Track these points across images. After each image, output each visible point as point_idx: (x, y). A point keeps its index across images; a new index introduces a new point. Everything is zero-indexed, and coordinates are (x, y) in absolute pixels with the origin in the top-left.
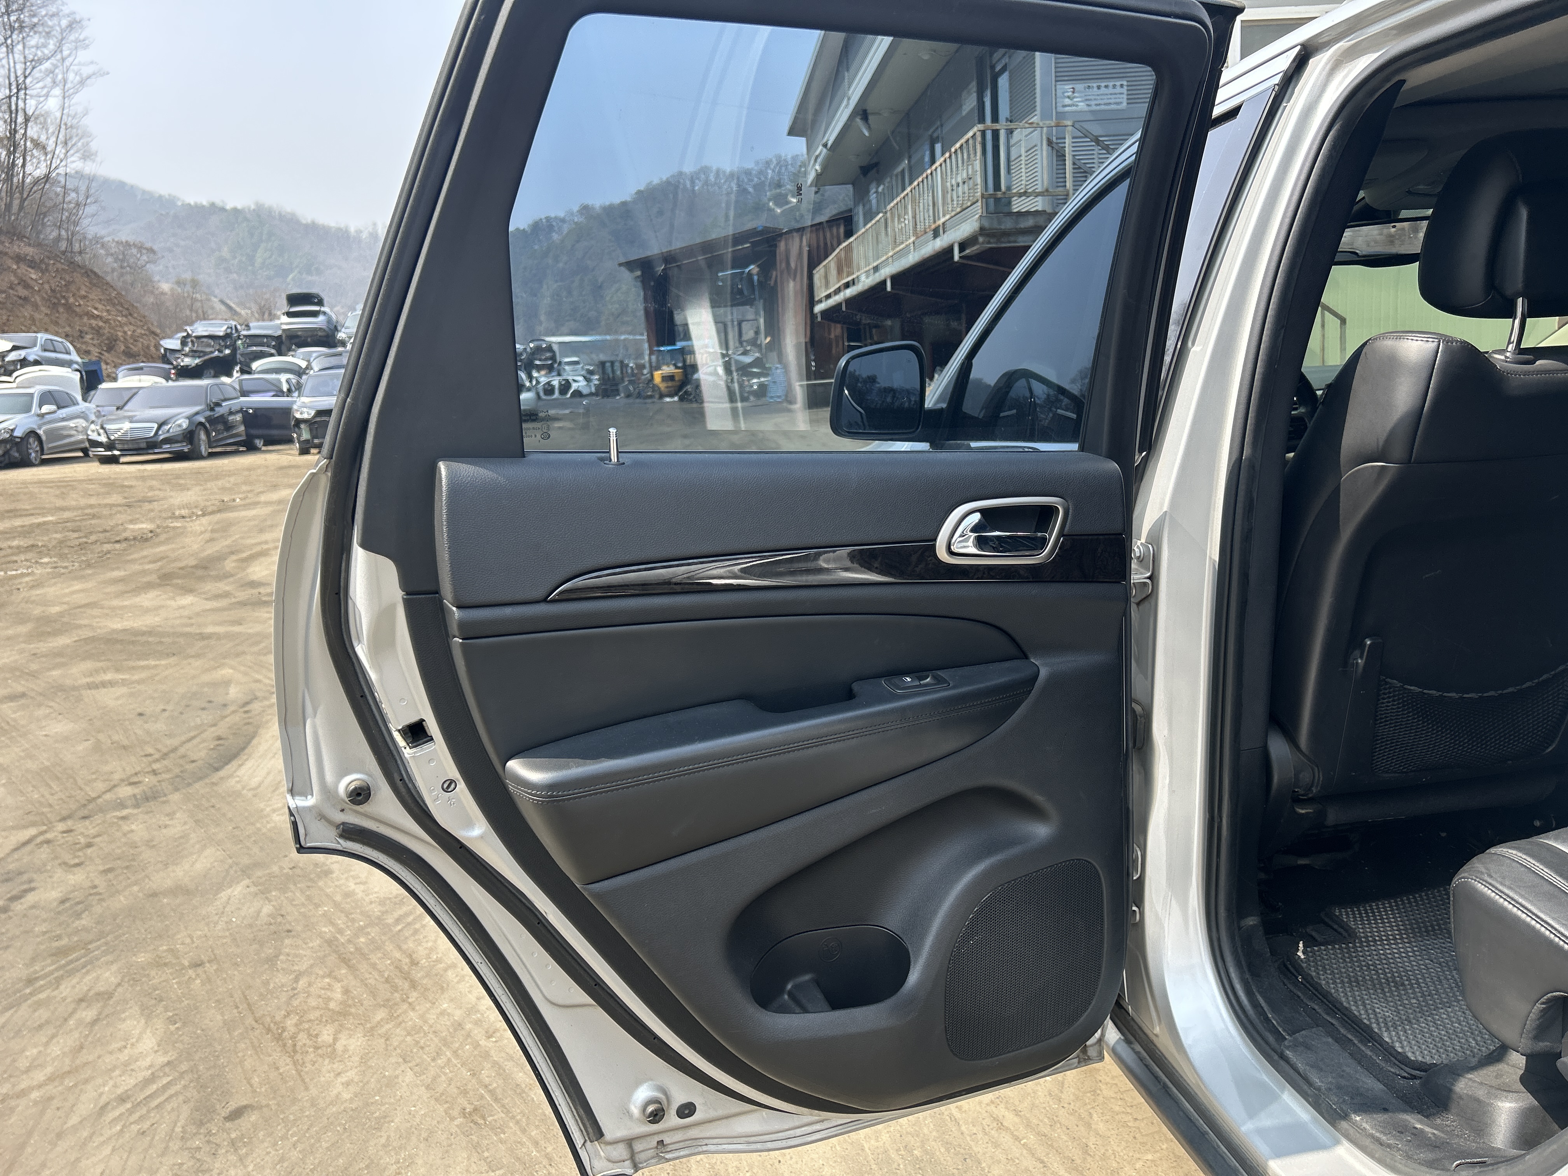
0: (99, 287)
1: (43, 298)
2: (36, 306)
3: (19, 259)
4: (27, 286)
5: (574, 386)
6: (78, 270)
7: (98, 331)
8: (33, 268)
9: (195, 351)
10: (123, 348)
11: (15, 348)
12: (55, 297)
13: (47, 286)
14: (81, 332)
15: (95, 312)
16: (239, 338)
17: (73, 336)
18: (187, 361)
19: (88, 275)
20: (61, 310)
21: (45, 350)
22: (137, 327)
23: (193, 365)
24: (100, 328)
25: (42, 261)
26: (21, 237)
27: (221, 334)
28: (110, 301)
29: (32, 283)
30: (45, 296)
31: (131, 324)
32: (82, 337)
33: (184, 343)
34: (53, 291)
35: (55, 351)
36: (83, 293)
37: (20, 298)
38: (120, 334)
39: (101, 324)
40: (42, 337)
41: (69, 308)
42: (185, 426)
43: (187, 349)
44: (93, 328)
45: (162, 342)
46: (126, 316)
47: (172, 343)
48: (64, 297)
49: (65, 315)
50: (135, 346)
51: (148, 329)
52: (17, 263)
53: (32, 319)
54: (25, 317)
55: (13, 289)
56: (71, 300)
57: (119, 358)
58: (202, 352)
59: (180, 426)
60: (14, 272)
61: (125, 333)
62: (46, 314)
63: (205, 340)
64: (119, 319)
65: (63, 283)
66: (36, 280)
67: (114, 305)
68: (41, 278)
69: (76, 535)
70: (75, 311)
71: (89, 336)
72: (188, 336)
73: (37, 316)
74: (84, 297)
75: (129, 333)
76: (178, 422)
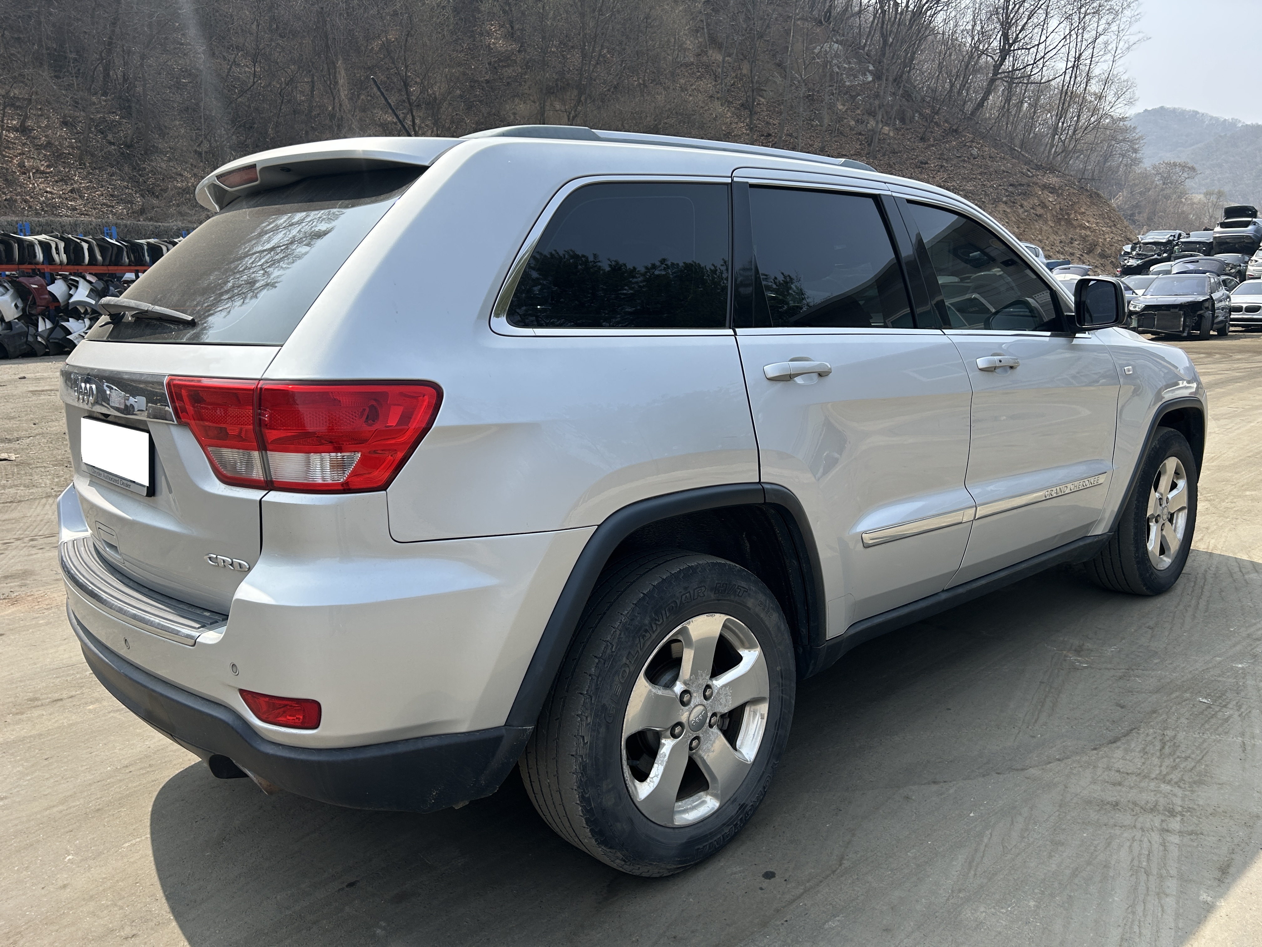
0: (1096, 205)
1: (1053, 215)
4: (1044, 206)
8: (1052, 193)
9: (1140, 255)
12: (1062, 214)
13: (1058, 206)
15: (1087, 224)
16: (1177, 244)
17: (1065, 243)
19: (1091, 197)
20: (1063, 223)
22: (1116, 235)
23: (1135, 265)
24: (1087, 236)
25: (1060, 188)
27: (1164, 241)
29: (1048, 204)
30: (1054, 213)
31: (1112, 232)
32: (1072, 243)
37: (1037, 215)
43: (1134, 253)
45: (1124, 248)
48: (1068, 214)
49: (1064, 227)
56: (1072, 216)
58: (1145, 255)
60: (1039, 197)
61: (1105, 239)
62: (1051, 227)
63: (1150, 246)
65: (1070, 203)
66: (1051, 202)
67: (1104, 218)
68: (1056, 200)
70: (1072, 224)
72: (1139, 242)
74: (1083, 213)
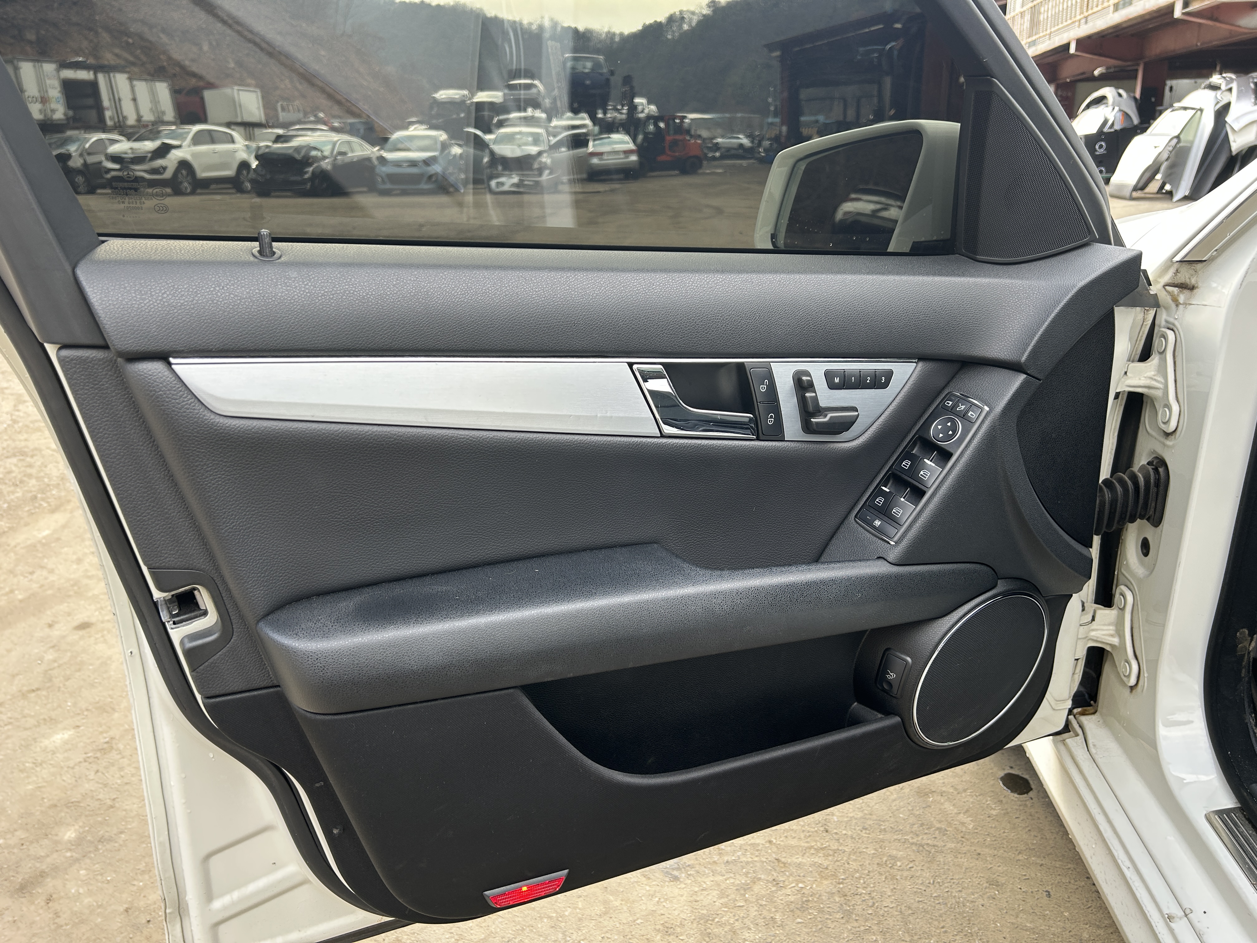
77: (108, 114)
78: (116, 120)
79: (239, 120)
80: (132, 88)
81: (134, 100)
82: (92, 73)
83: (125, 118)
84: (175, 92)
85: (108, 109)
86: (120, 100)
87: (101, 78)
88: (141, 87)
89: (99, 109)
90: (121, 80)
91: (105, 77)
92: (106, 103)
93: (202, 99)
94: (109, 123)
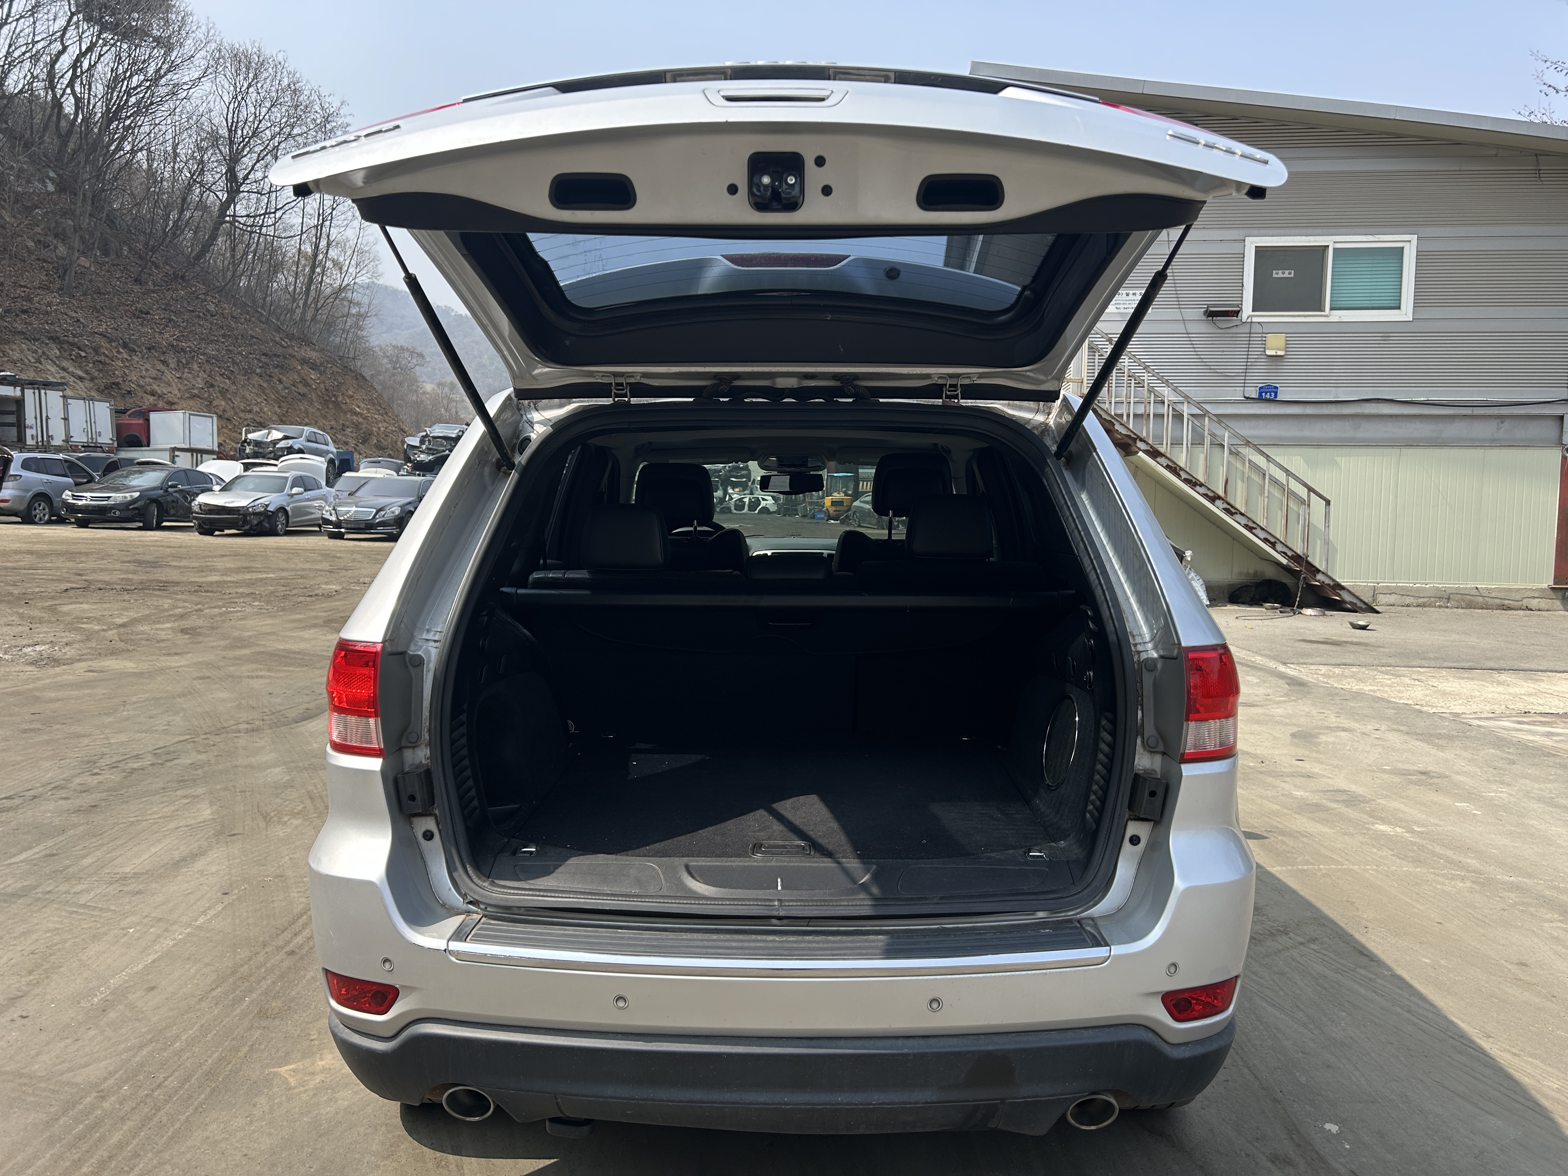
0: (364, 389)
1: (318, 396)
2: (311, 402)
3: (304, 361)
4: (306, 384)
5: (763, 504)
6: (350, 373)
7: (357, 426)
9: (430, 449)
10: (375, 441)
11: (286, 438)
12: (328, 395)
13: (322, 386)
14: (343, 425)
15: (357, 410)
17: (336, 429)
18: (423, 457)
19: (357, 379)
20: (331, 406)
21: (309, 441)
22: (390, 424)
23: (427, 460)
24: (359, 423)
25: (322, 364)
26: (309, 343)
28: (371, 401)
29: (311, 382)
30: (320, 393)
31: (385, 421)
33: (422, 442)
34: (326, 390)
35: (316, 442)
36: (350, 393)
38: (374, 429)
39: (361, 420)
40: (307, 430)
41: (337, 404)
42: (397, 513)
43: (424, 447)
44: (353, 423)
45: (406, 439)
46: (382, 415)
47: (414, 441)
49: (333, 411)
50: (385, 440)
51: (399, 427)
52: (302, 364)
53: (307, 412)
54: (300, 410)
55: (294, 386)
56: (340, 398)
57: (371, 450)
58: (435, 450)
59: (393, 512)
60: (298, 372)
61: (379, 428)
62: (318, 411)
63: (439, 440)
64: (376, 416)
65: (336, 384)
66: (314, 380)
67: (374, 404)
68: (319, 378)
69: (284, 589)
70: (341, 408)
71: (349, 430)
72: (427, 436)
73: (311, 410)
74: (351, 397)
75: (382, 429)
76: (393, 509)
77: (29, 433)
78: (40, 439)
79: (187, 446)
80: (66, 406)
81: (66, 419)
82: (18, 389)
83: (50, 437)
84: (118, 412)
85: (31, 428)
86: (47, 418)
87: (30, 395)
88: (77, 408)
89: (21, 425)
90: (53, 398)
91: (34, 393)
92: (30, 419)
93: (148, 420)
94: (30, 442)
